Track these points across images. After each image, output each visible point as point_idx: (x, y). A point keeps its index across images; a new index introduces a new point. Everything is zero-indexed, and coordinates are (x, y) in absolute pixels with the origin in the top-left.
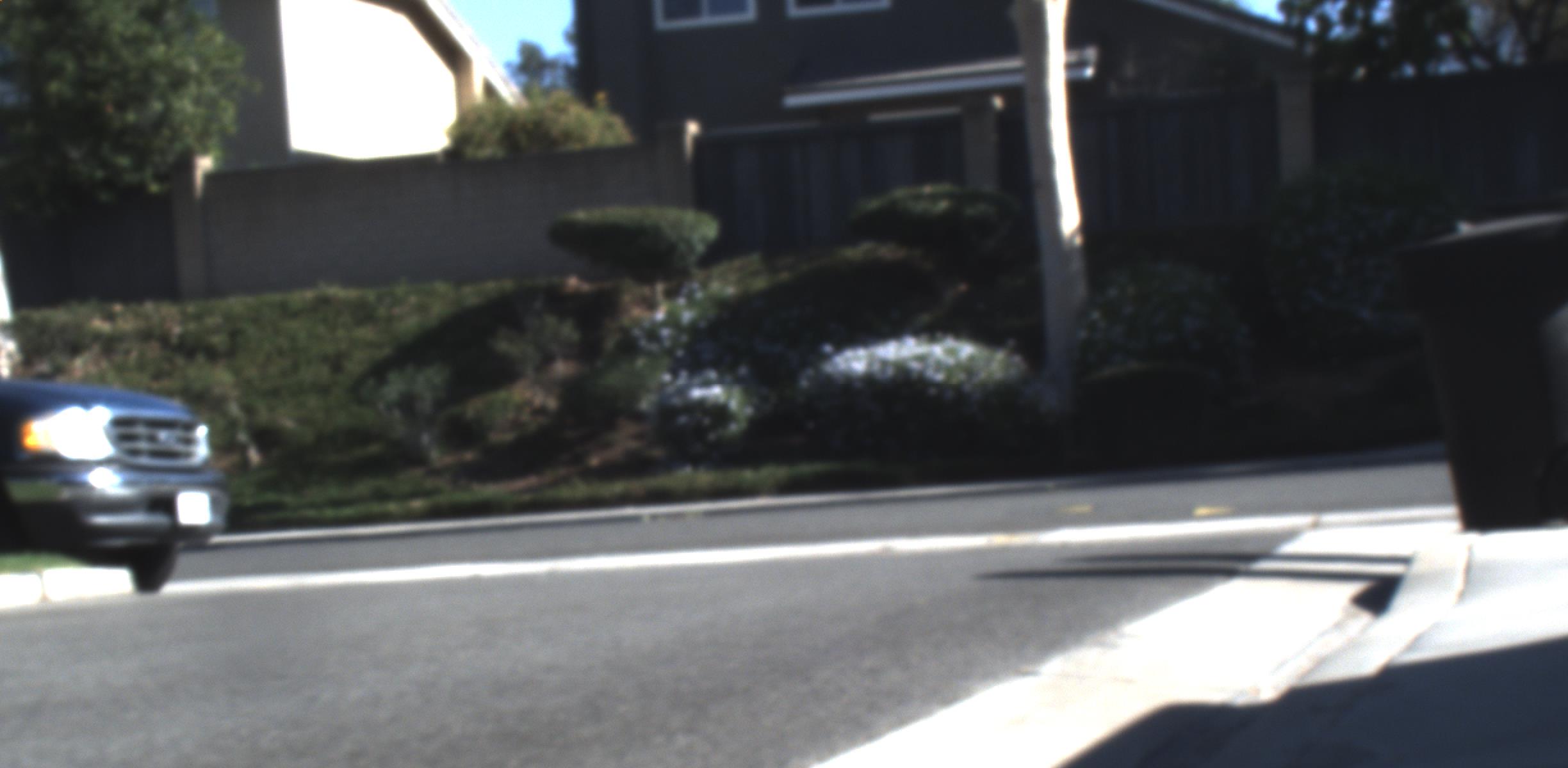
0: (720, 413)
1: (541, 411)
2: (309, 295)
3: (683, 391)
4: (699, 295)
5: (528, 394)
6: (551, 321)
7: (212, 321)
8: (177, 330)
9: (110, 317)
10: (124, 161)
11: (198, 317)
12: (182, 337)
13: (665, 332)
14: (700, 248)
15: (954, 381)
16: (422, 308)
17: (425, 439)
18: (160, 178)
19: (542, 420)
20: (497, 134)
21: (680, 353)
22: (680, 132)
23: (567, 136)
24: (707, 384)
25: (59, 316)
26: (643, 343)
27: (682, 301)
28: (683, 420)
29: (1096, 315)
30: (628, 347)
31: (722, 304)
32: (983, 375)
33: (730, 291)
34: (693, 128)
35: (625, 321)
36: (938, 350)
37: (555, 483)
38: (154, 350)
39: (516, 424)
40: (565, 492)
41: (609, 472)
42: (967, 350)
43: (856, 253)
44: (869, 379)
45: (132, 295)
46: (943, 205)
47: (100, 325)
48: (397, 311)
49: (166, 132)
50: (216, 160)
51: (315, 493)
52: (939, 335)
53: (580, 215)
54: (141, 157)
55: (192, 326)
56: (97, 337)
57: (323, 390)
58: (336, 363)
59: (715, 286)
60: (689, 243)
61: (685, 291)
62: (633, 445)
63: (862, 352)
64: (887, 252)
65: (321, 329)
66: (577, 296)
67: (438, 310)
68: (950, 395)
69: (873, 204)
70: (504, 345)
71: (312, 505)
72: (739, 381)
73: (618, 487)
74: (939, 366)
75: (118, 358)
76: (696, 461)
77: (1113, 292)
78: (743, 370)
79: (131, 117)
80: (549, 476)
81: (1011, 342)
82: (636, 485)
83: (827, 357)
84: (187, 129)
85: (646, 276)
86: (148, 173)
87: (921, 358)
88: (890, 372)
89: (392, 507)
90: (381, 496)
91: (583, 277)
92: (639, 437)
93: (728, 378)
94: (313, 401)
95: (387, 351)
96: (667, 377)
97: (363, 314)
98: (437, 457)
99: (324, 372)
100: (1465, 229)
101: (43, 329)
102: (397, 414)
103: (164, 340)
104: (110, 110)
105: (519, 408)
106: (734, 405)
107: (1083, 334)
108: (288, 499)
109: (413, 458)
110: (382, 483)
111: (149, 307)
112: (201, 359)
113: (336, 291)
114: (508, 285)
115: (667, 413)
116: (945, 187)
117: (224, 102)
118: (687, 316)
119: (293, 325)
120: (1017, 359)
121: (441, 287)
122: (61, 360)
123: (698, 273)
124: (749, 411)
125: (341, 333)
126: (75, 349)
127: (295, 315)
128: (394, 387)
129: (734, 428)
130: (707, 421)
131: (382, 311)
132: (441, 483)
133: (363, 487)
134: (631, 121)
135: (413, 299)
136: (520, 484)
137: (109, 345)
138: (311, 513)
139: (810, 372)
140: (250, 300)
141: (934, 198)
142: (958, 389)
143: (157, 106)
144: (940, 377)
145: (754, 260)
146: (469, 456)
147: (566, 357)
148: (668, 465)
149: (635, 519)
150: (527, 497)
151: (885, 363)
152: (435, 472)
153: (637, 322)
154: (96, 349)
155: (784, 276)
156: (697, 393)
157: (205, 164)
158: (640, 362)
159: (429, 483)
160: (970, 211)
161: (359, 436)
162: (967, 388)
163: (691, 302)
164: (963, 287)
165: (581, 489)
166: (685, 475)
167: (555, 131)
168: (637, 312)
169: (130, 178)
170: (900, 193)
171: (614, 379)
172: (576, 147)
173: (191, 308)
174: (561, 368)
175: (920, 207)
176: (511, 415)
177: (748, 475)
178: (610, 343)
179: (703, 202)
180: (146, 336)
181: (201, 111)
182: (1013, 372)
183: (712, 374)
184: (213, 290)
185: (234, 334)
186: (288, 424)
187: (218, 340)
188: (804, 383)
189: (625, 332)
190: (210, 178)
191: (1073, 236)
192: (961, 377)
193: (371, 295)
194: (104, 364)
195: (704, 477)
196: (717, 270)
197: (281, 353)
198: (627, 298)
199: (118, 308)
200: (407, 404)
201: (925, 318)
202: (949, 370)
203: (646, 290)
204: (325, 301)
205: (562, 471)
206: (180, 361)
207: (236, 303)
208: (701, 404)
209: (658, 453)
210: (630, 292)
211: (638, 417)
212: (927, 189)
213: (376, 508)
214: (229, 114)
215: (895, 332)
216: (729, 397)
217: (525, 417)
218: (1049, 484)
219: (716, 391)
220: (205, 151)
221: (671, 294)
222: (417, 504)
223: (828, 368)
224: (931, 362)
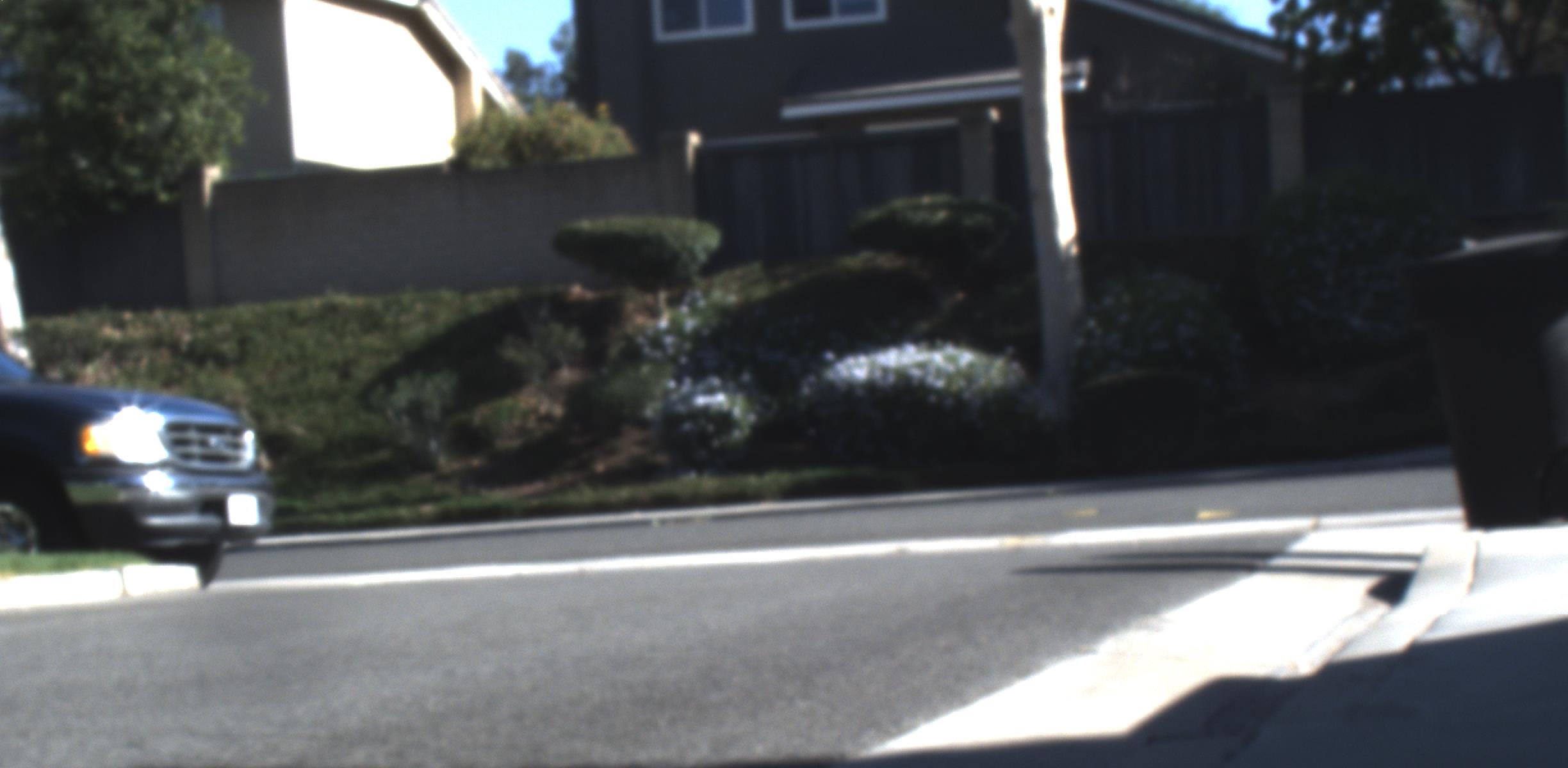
0: (724, 420)
1: (548, 418)
2: (317, 302)
3: (687, 399)
4: (702, 303)
5: (533, 401)
6: (557, 329)
7: (221, 329)
8: (187, 338)
9: (120, 325)
10: (134, 171)
11: (207, 325)
12: (192, 345)
13: (669, 340)
14: (702, 257)
15: (954, 388)
16: (428, 316)
17: (433, 445)
18: (169, 187)
19: (548, 427)
20: (501, 145)
21: (684, 360)
22: (682, 143)
23: (570, 146)
24: (711, 391)
25: (68, 324)
26: (647, 350)
27: (684, 309)
28: (687, 426)
29: (1092, 323)
30: (632, 355)
31: (724, 312)
32: (982, 382)
33: (732, 299)
34: (694, 139)
35: (629, 329)
36: (938, 358)
37: (562, 489)
38: (164, 358)
39: (522, 431)
40: (572, 497)
41: (614, 478)
42: (966, 357)
43: (856, 261)
44: (870, 386)
45: (141, 303)
46: (941, 215)
47: (110, 333)
48: (403, 319)
49: (176, 143)
50: (224, 170)
51: (326, 499)
52: (939, 342)
53: (586, 224)
54: (151, 166)
55: (202, 334)
56: (108, 344)
57: (332, 397)
58: (345, 371)
59: (717, 295)
60: (692, 253)
61: (688, 299)
62: (637, 451)
63: (863, 359)
64: (886, 261)
65: (329, 337)
66: (581, 304)
67: (445, 318)
68: (949, 402)
69: (873, 214)
70: (511, 353)
71: (325, 510)
72: (741, 388)
73: (624, 493)
74: (939, 373)
75: (129, 365)
76: (700, 467)
77: (1108, 301)
78: (746, 377)
79: (141, 127)
80: (555, 482)
81: (1010, 350)
82: (643, 491)
83: (829, 365)
84: (196, 139)
85: (650, 287)
86: (158, 183)
87: (922, 366)
88: (891, 379)
89: (403, 512)
90: (392, 501)
91: (586, 285)
92: (643, 443)
93: (731, 385)
94: (322, 408)
95: (394, 358)
96: (672, 384)
97: (371, 322)
98: (445, 463)
99: (333, 378)
100: (1471, 246)
101: (55, 336)
102: (405, 420)
103: (174, 347)
104: (121, 120)
105: (525, 415)
106: (737, 412)
107: (1080, 342)
108: (299, 504)
109: (421, 463)
110: (392, 488)
111: (159, 315)
112: (210, 365)
113: (344, 299)
114: (513, 293)
115: (671, 420)
116: (942, 198)
117: (231, 113)
118: (690, 324)
119: (302, 333)
120: (1016, 366)
121: (447, 295)
122: (73, 367)
123: (700, 282)
124: (752, 418)
125: (349, 340)
126: (86, 357)
127: (303, 323)
128: (403, 395)
129: (737, 435)
130: (711, 428)
131: (389, 319)
132: (451, 488)
133: (372, 492)
134: (634, 133)
135: (420, 307)
136: (527, 489)
137: (120, 353)
138: (323, 518)
139: (812, 379)
140: (259, 308)
141: (933, 208)
142: (958, 397)
143: (166, 117)
144: (940, 384)
145: (756, 268)
146: (476, 462)
147: (572, 365)
148: (674, 470)
149: (646, 523)
150: (535, 502)
151: (886, 370)
152: (443, 478)
153: (641, 330)
154: (107, 355)
155: (785, 285)
156: (701, 400)
157: (213, 173)
158: (645, 369)
159: (438, 489)
160: (969, 221)
161: (368, 443)
162: (967, 395)
163: (694, 310)
164: (960, 296)
165: (588, 495)
166: (689, 481)
167: (558, 142)
168: (640, 320)
169: (141, 188)
170: (899, 204)
171: (619, 386)
172: (580, 157)
173: (200, 316)
174: (567, 375)
175: (919, 217)
176: (517, 422)
177: (752, 481)
178: (614, 351)
179: (703, 212)
180: (156, 343)
181: (211, 122)
182: (1013, 378)
183: (716, 381)
184: (221, 298)
185: (243, 342)
186: (298, 430)
187: (228, 348)
188: (806, 390)
189: (630, 340)
190: (218, 187)
191: (1069, 247)
192: (962, 383)
193: (378, 303)
194: (115, 371)
195: (709, 483)
196: (718, 279)
197: (289, 359)
198: (630, 306)
199: (128, 316)
200: (415, 410)
201: (923, 326)
202: (950, 377)
203: (649, 298)
204: (332, 309)
205: (569, 477)
206: (190, 368)
207: (245, 311)
208: (705, 411)
209: (662, 458)
210: (633, 300)
211: (643, 424)
212: (926, 200)
213: (387, 513)
214: (236, 124)
215: (895, 340)
216: (733, 404)
217: (531, 423)
218: (1050, 489)
219: (720, 399)
220: (213, 161)
221: (674, 302)
222: (428, 509)
223: (830, 375)
224: (932, 370)
